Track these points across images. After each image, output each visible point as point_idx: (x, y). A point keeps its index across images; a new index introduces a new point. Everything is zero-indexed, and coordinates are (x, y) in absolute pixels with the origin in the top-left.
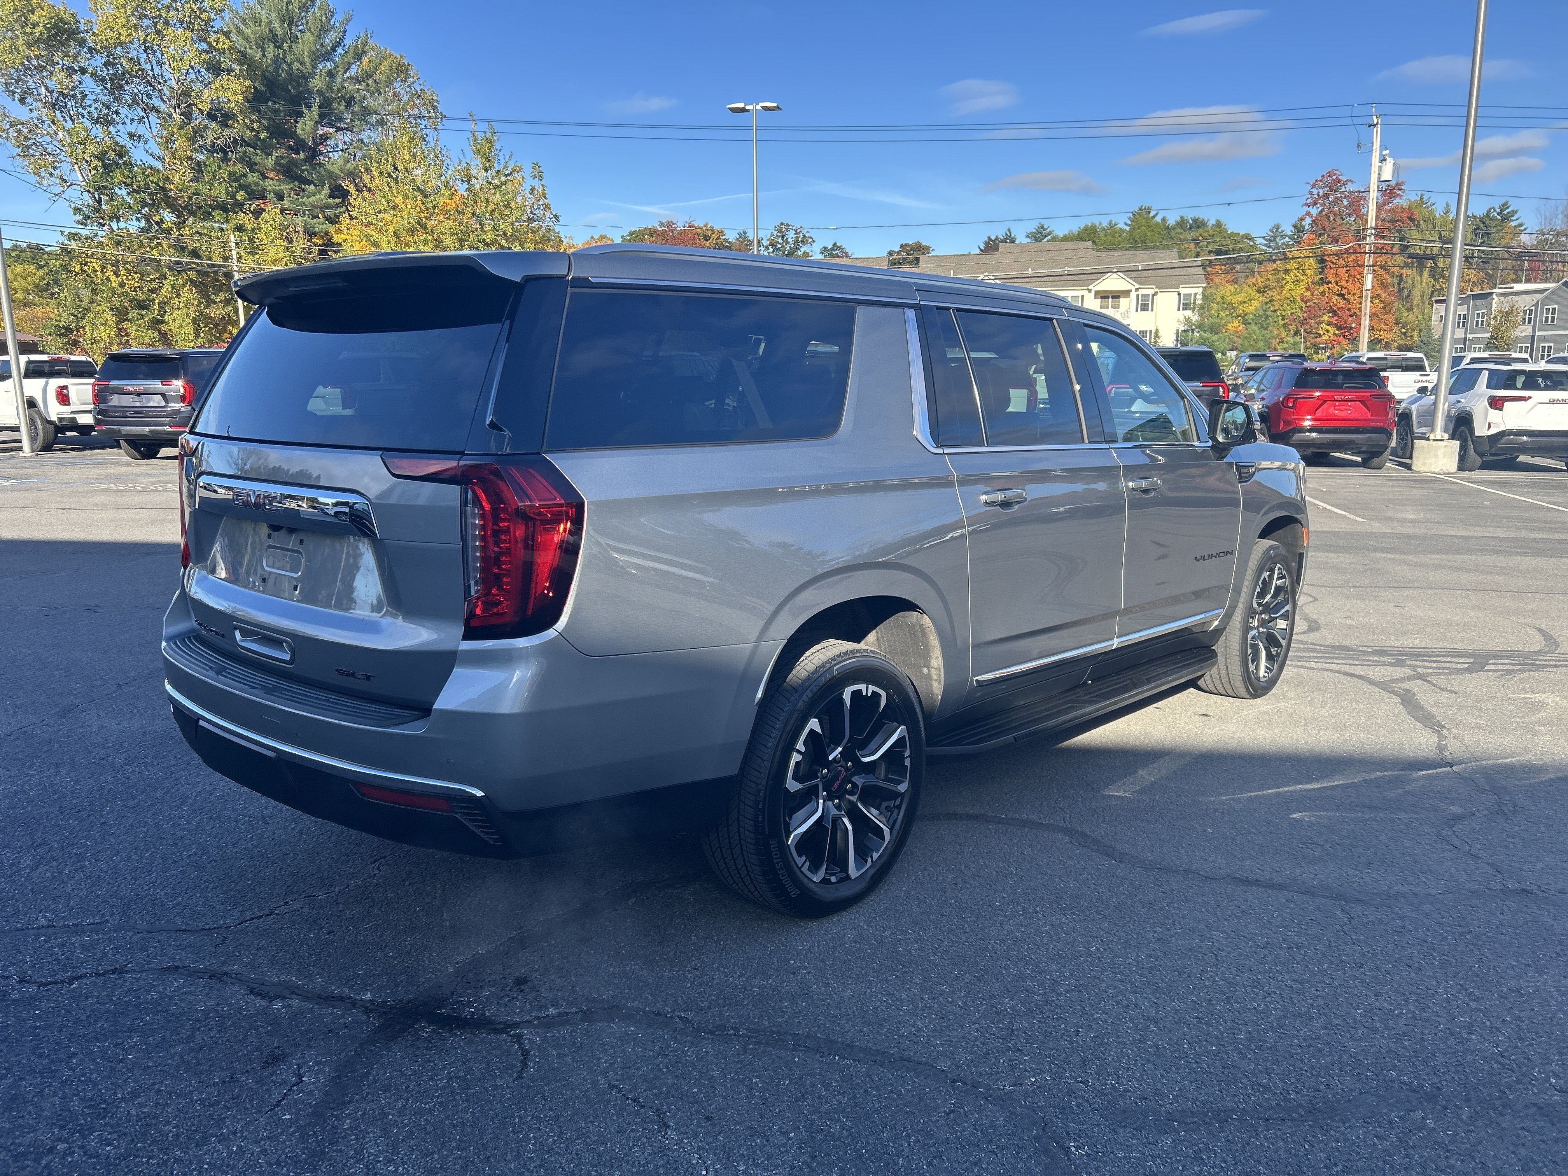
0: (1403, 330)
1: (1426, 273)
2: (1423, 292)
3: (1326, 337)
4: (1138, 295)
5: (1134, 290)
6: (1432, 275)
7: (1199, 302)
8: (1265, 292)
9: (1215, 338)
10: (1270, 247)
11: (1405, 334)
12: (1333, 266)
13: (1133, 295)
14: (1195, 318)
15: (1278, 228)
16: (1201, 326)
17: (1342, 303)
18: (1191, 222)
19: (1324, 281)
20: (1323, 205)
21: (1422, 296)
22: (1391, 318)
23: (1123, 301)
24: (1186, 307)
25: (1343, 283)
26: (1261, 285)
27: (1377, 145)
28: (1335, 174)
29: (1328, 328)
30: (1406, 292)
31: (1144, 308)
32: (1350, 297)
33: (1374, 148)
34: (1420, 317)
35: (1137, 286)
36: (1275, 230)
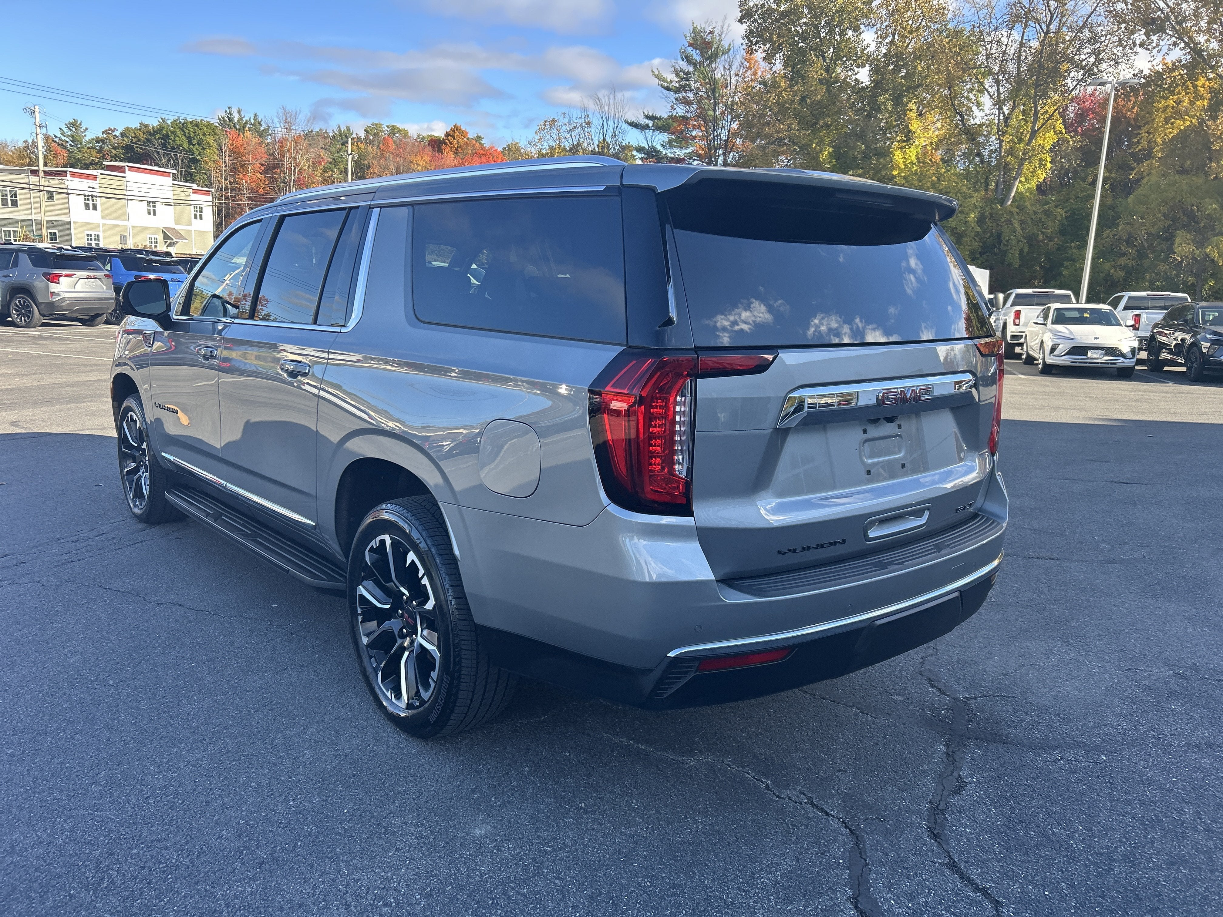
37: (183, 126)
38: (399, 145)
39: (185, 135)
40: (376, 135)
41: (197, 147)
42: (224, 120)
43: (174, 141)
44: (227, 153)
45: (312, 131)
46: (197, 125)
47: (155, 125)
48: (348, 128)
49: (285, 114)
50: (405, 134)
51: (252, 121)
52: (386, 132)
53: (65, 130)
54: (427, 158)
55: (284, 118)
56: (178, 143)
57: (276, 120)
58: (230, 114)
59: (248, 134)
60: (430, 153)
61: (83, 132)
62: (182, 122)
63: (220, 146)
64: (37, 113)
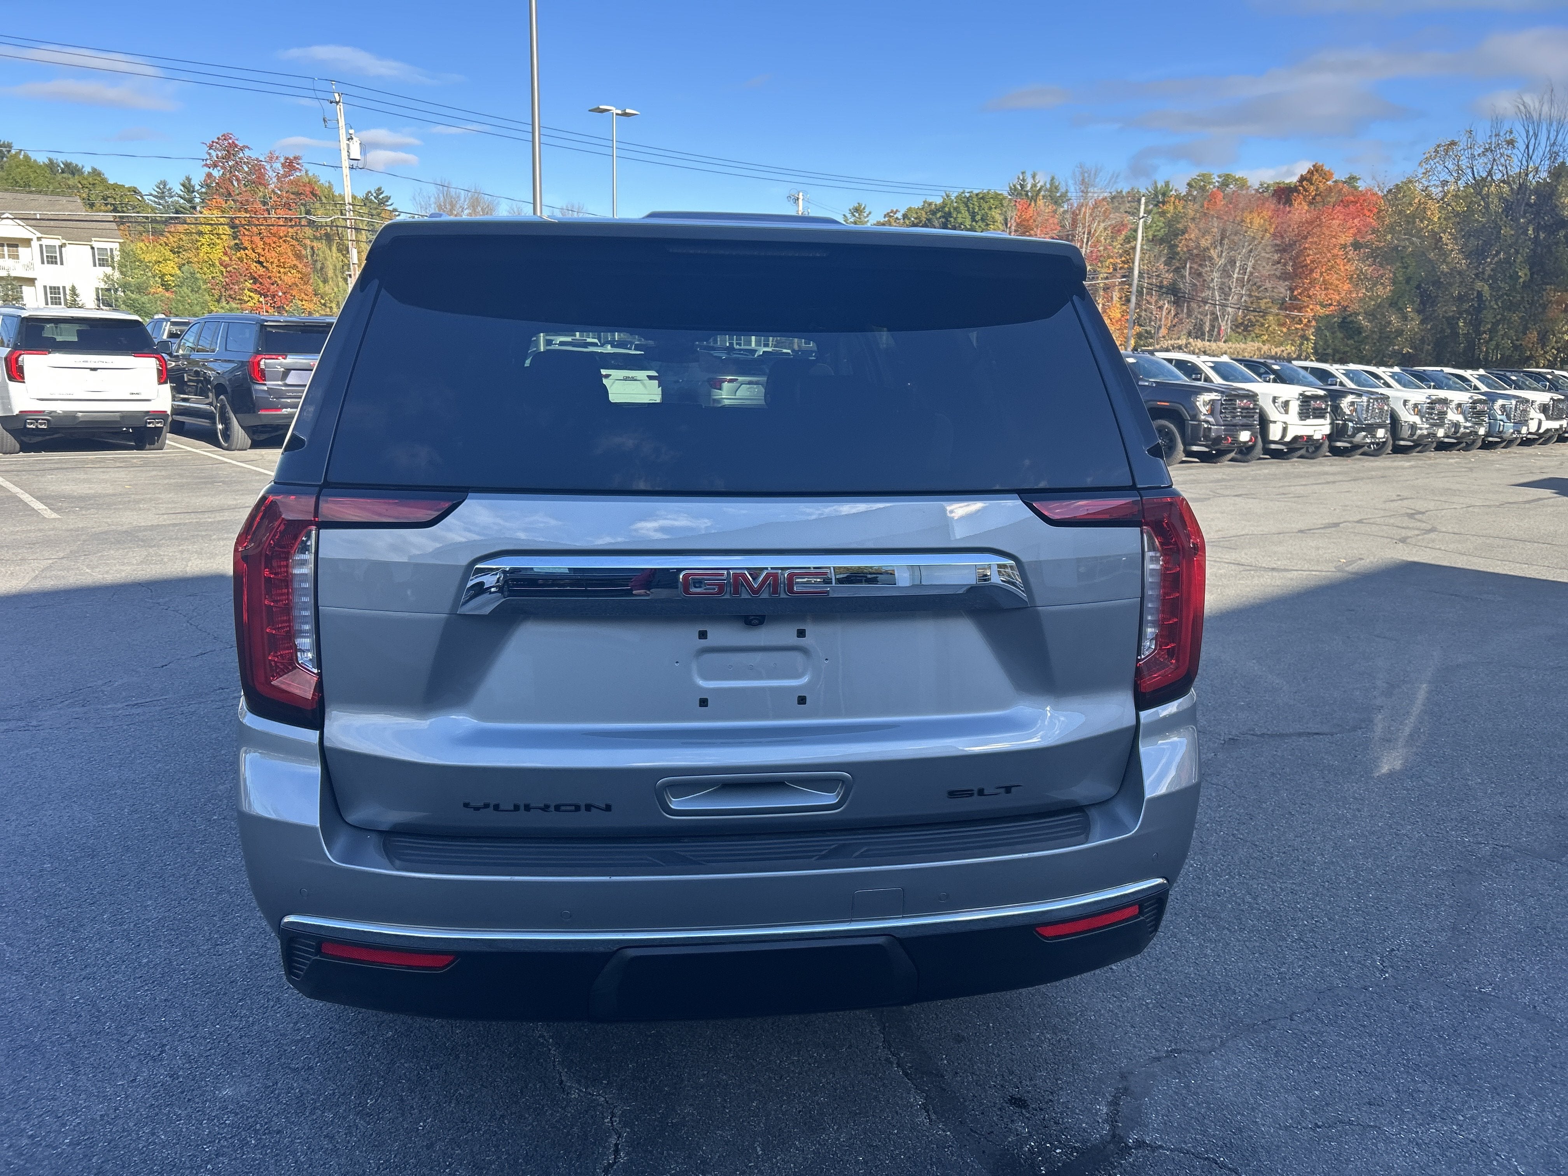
0: (323, 301)
1: (334, 249)
2: (335, 266)
3: (251, 304)
4: (41, 246)
5: (35, 239)
6: (339, 250)
7: (117, 259)
8: (179, 252)
9: (145, 299)
10: (160, 204)
11: (324, 305)
12: (246, 233)
13: (35, 244)
14: (117, 275)
15: (165, 185)
16: (125, 287)
17: (261, 271)
18: (62, 166)
19: (238, 247)
20: (223, 168)
21: (335, 270)
22: (310, 289)
23: (22, 251)
24: (103, 263)
25: (260, 251)
26: (175, 245)
27: (342, 123)
28: (230, 138)
29: (252, 294)
30: (319, 265)
31: (52, 260)
32: (268, 265)
33: (340, 125)
34: (336, 289)
35: (39, 235)
36: (162, 187)
37: (966, 201)
38: (1232, 200)
39: (968, 210)
40: (1203, 189)
41: (980, 223)
42: (1016, 189)
43: (955, 219)
44: (1013, 228)
45: (1121, 191)
46: (982, 198)
47: (938, 203)
48: (1167, 184)
49: (1082, 173)
50: (1242, 184)
51: (1048, 186)
52: (1217, 184)
53: (849, 216)
54: (1266, 214)
55: (1081, 179)
56: (960, 220)
57: (1071, 182)
58: (1024, 180)
59: (1041, 202)
60: (1273, 206)
61: (865, 217)
62: (967, 195)
63: (1006, 220)
64: (800, 201)
